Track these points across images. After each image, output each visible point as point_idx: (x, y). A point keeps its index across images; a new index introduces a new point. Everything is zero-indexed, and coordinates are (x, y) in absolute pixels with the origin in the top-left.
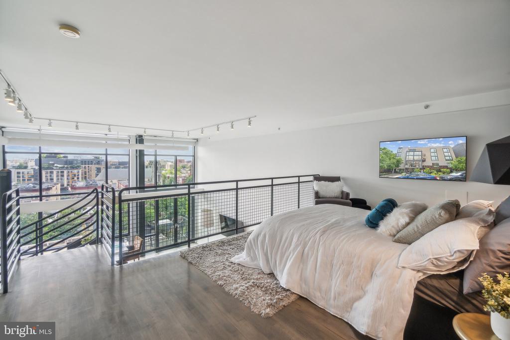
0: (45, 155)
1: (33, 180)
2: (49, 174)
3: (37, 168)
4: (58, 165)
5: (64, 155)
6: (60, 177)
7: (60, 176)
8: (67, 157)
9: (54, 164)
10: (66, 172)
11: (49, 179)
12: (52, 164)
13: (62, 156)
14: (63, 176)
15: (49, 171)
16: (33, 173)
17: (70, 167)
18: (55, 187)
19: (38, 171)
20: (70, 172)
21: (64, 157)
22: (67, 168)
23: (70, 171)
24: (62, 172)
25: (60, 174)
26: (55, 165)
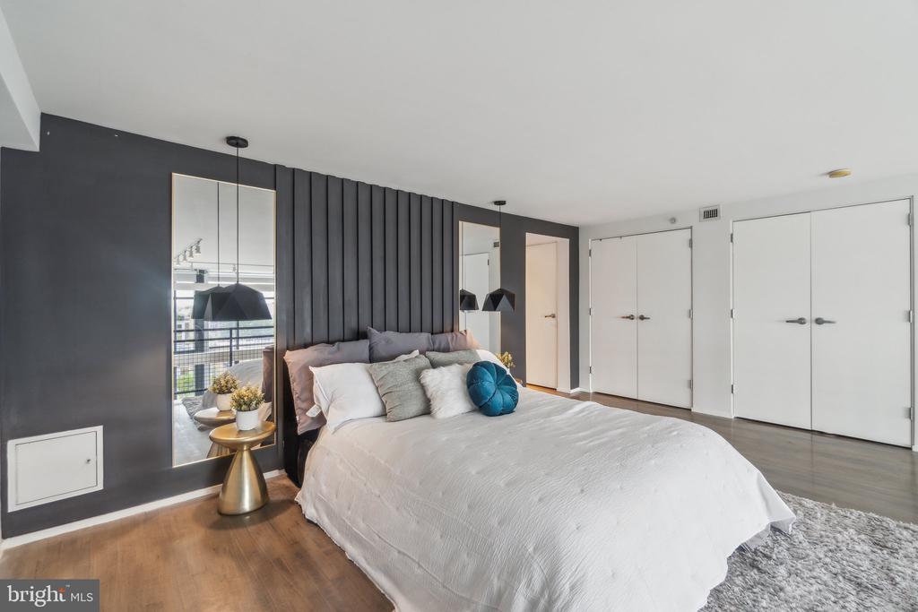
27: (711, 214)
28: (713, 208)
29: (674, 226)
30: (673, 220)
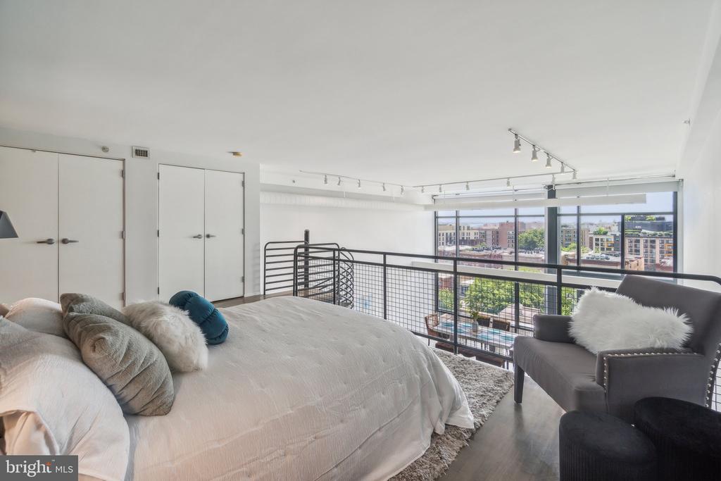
0: (630, 217)
1: (613, 249)
2: (634, 244)
3: (618, 234)
4: (647, 231)
5: (658, 216)
6: (649, 249)
7: (649, 246)
8: (663, 219)
9: (641, 230)
10: (658, 242)
11: (634, 250)
12: (639, 229)
13: (654, 217)
14: (653, 247)
15: (634, 239)
16: (613, 240)
17: (666, 235)
18: (636, 262)
19: (620, 239)
20: (665, 242)
21: (657, 219)
22: (661, 236)
23: (665, 240)
24: (653, 242)
25: (649, 244)
26: (643, 231)
27: (142, 153)
28: (145, 149)
29: (104, 154)
30: (105, 149)
